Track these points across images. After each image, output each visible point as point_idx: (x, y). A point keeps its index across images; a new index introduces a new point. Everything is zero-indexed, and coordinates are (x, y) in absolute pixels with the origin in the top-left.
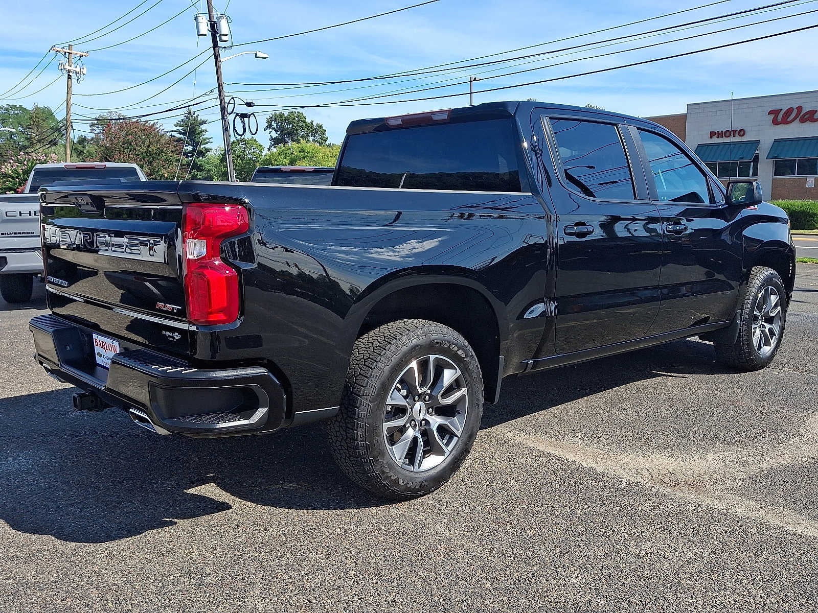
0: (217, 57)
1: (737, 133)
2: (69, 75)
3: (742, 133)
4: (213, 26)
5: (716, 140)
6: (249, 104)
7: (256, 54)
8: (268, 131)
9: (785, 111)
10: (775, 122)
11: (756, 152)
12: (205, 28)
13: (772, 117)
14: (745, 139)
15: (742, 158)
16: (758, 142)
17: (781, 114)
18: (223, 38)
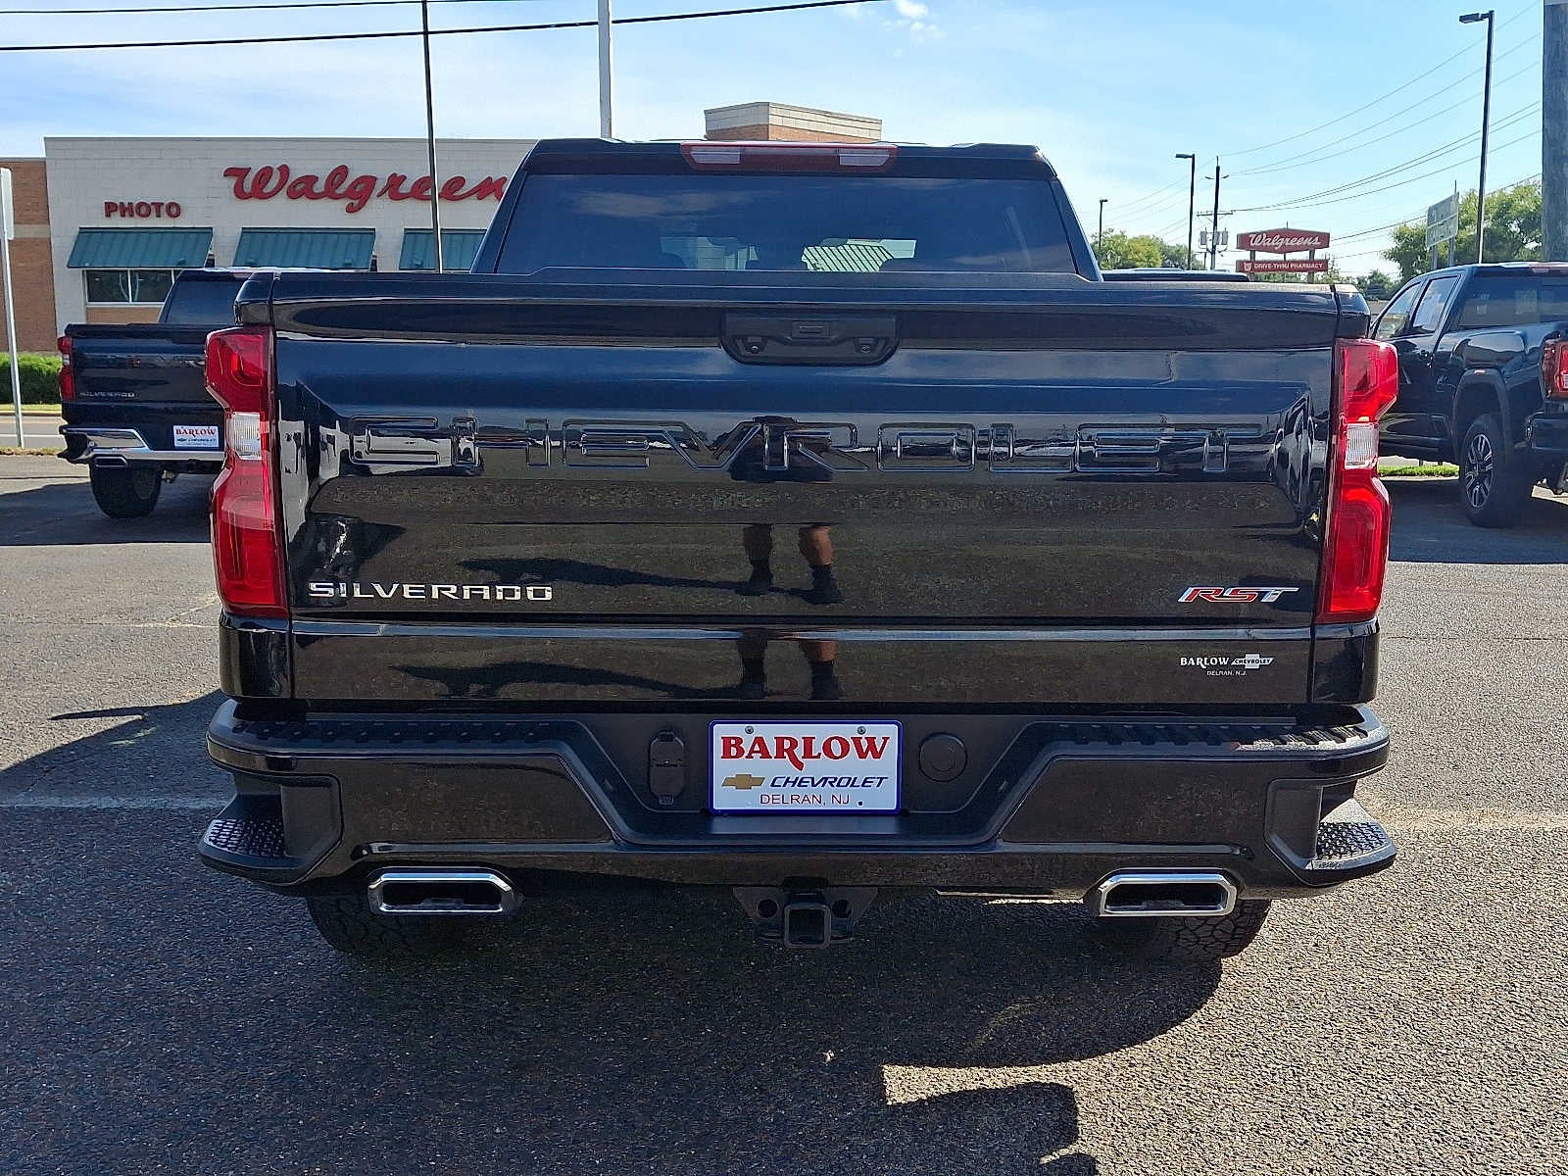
1: (163, 210)
3: (174, 210)
5: (118, 221)
9: (256, 172)
10: (240, 193)
11: (209, 252)
13: (232, 182)
14: (179, 223)
15: (181, 264)
16: (208, 232)
17: (251, 176)
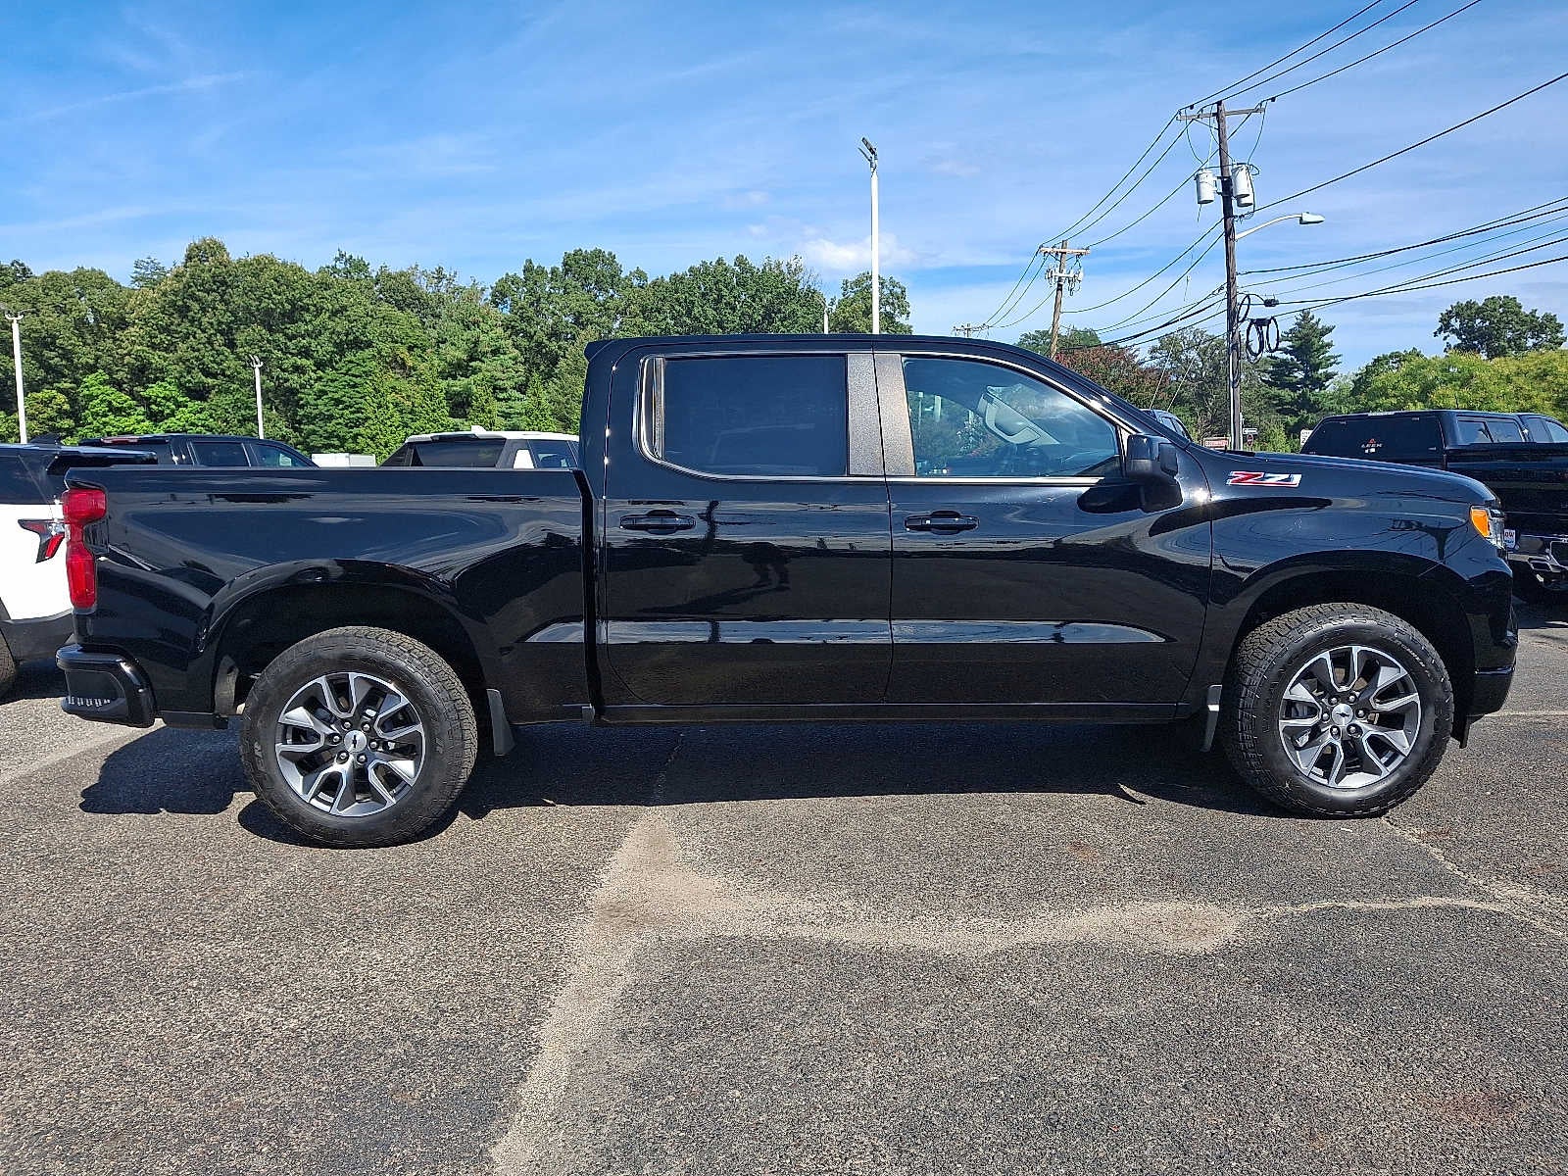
0: (1229, 233)
2: (1059, 285)
4: (1227, 187)
6: (1269, 303)
7: (1301, 218)
8: (1443, 335)
12: (1210, 188)
18: (1244, 201)
